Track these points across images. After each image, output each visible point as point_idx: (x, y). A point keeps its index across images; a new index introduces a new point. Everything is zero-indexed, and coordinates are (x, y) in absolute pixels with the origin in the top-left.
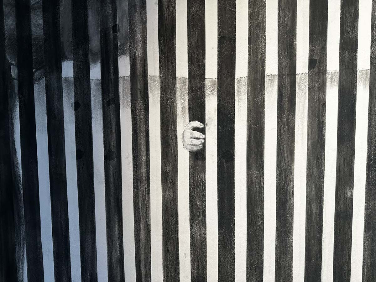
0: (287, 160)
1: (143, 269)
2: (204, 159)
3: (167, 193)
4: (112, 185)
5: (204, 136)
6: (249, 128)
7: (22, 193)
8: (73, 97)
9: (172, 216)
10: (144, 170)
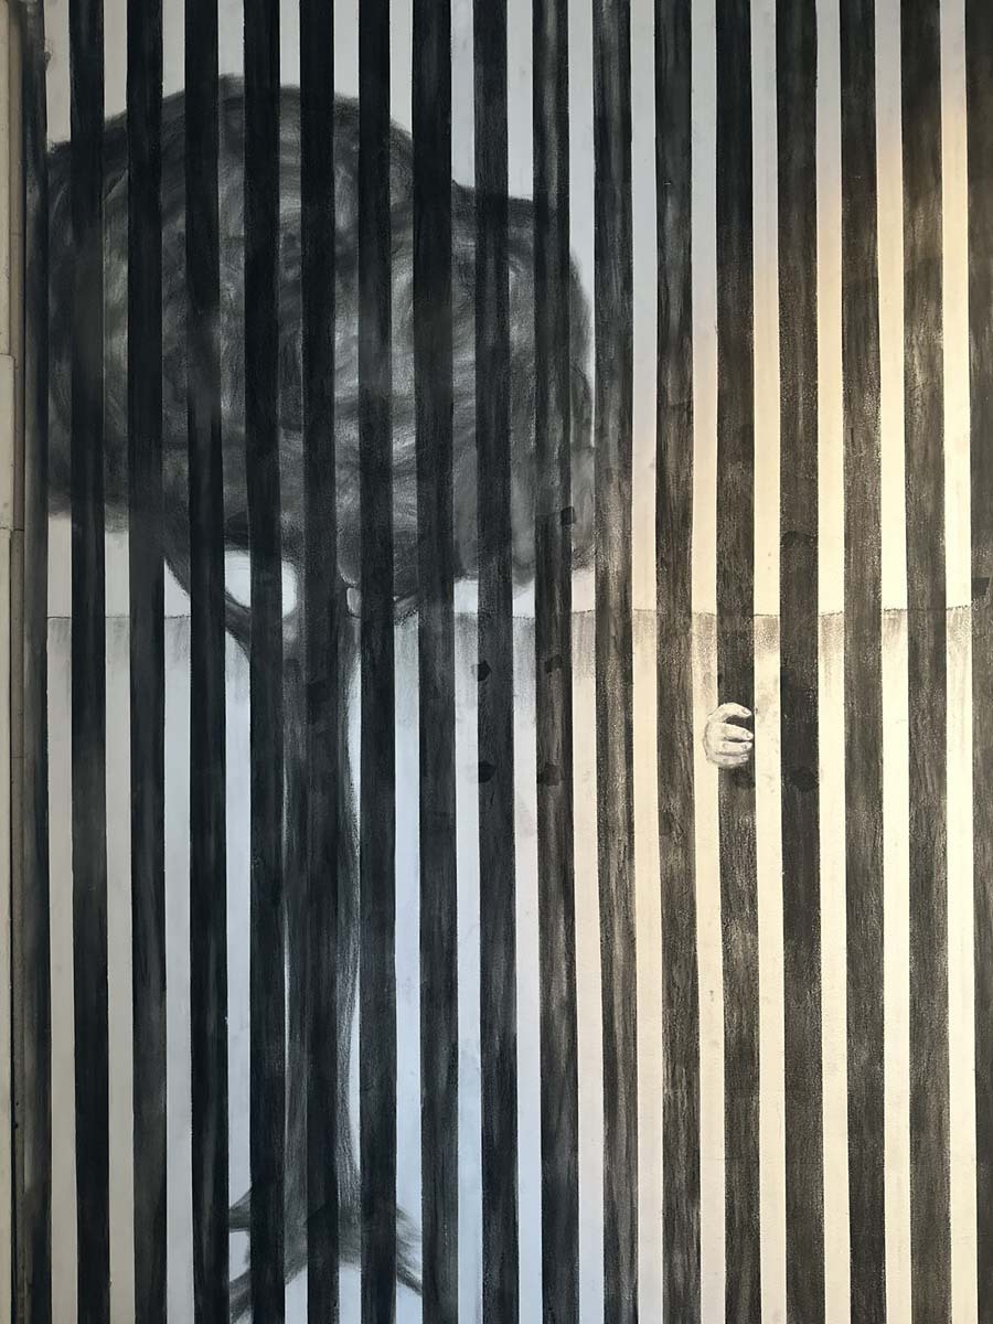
0: (930, 788)
1: (618, 1025)
2: (751, 784)
3: (672, 857)
4: (552, 838)
5: (751, 735)
6: (850, 720)
7: (358, 854)
8: (476, 653)
9: (681, 908)
10: (620, 805)
